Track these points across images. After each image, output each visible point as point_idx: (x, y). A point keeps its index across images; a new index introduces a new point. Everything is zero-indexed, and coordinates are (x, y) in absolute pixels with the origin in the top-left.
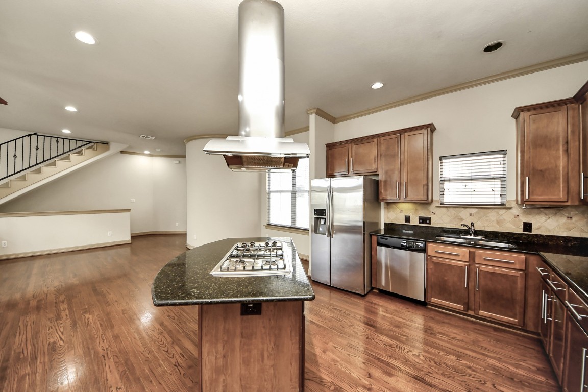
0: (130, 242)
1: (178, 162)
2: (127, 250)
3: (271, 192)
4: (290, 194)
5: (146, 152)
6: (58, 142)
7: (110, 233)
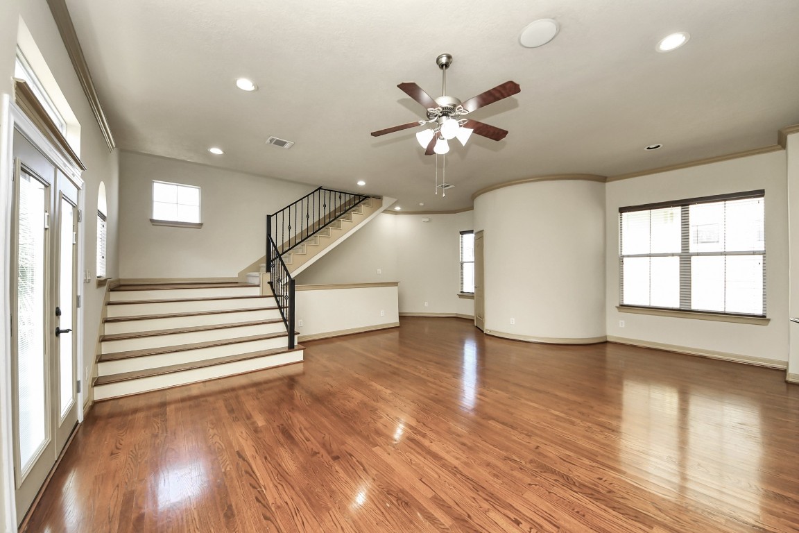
0: (398, 325)
1: (427, 220)
2: (396, 334)
3: (624, 256)
4: (677, 259)
5: (398, 208)
6: (340, 198)
7: (382, 313)
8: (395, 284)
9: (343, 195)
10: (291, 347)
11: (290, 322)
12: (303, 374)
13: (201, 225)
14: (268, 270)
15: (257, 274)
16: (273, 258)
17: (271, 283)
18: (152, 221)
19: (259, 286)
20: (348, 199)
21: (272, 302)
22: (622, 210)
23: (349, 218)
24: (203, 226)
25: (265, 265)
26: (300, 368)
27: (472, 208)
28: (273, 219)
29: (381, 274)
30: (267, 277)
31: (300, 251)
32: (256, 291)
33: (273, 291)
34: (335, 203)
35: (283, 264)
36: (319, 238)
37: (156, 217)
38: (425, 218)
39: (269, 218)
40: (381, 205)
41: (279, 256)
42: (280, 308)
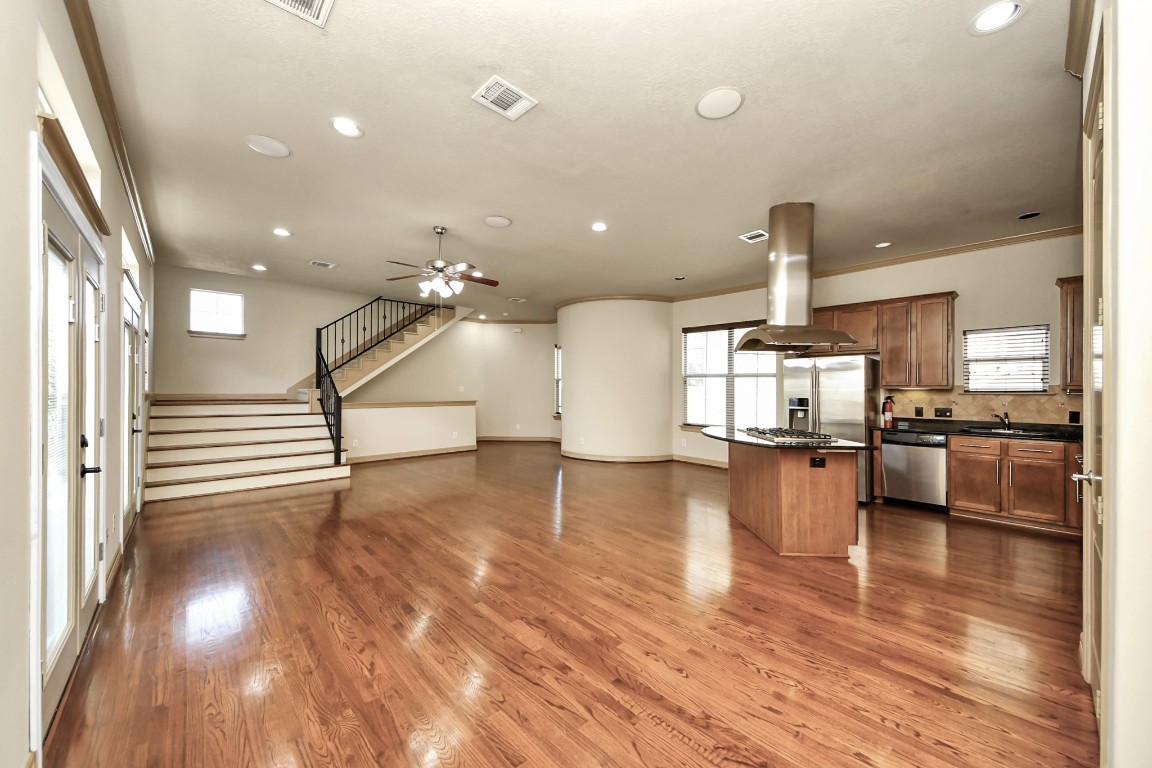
0: (475, 448)
1: (519, 330)
2: (471, 460)
3: (686, 377)
4: (724, 379)
5: (482, 317)
6: (404, 308)
7: (455, 434)
8: (473, 403)
9: (407, 306)
10: (338, 462)
11: (337, 438)
12: (350, 489)
13: (244, 336)
14: (318, 386)
15: (306, 390)
16: (323, 375)
17: (321, 400)
18: (190, 332)
19: (307, 403)
20: (413, 310)
21: (321, 420)
22: (686, 331)
23: (414, 331)
24: (246, 339)
25: (315, 380)
26: (346, 483)
27: (554, 321)
28: (324, 332)
29: (463, 392)
30: (317, 394)
31: (356, 365)
32: (306, 408)
33: (323, 408)
34: (397, 315)
35: (332, 381)
36: (378, 352)
37: (193, 329)
38: (516, 328)
39: (319, 331)
40: (454, 316)
41: (329, 373)
42: (328, 425)
